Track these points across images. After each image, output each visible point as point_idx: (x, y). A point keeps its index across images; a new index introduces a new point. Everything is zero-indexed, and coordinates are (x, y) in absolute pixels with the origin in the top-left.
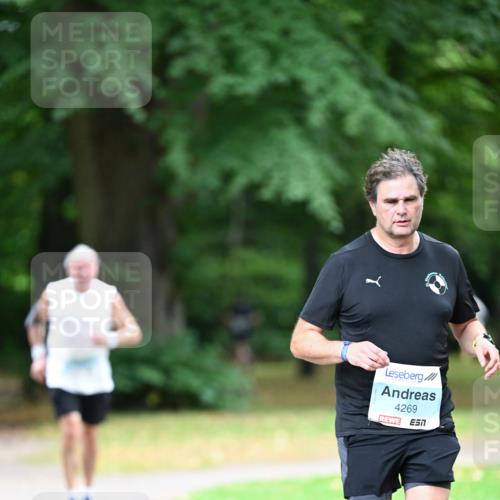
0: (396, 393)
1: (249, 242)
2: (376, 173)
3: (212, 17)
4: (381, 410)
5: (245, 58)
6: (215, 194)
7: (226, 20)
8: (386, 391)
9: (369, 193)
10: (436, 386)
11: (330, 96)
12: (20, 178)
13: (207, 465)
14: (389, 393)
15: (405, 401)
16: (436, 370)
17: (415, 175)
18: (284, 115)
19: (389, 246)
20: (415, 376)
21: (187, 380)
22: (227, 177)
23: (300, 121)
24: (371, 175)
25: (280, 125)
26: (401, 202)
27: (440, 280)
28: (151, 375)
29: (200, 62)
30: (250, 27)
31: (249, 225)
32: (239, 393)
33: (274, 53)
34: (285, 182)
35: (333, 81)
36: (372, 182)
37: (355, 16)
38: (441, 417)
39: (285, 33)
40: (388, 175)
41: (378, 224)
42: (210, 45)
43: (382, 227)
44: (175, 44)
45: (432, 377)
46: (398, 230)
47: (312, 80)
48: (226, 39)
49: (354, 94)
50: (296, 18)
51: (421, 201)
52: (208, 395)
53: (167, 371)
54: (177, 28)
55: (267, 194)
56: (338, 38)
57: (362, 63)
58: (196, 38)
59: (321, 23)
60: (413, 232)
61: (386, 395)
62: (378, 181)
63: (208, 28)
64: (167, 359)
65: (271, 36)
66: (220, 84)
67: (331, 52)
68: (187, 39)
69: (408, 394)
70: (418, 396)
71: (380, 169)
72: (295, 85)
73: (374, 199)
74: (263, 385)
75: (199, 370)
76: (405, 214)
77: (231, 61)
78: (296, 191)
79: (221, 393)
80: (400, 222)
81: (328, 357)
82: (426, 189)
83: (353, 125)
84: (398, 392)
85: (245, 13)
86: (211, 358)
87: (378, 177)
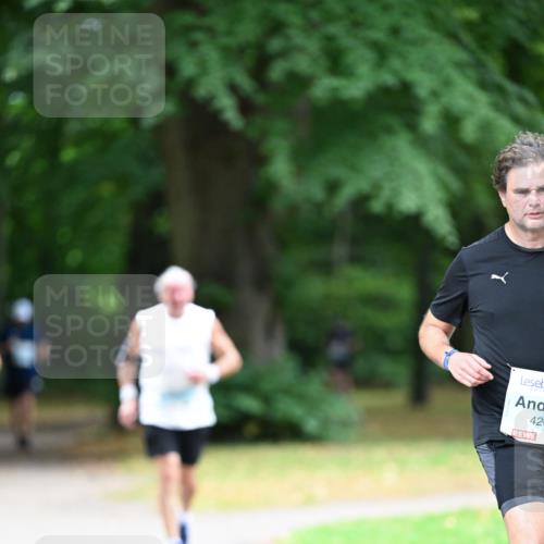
0: (532, 405)
1: (356, 259)
3: (315, 15)
5: (350, 58)
6: (319, 207)
7: (331, 18)
8: (520, 402)
9: (498, 182)
11: (445, 100)
12: (106, 189)
13: (310, 502)
14: (523, 404)
15: (542, 413)
18: (393, 121)
19: (520, 240)
21: (289, 408)
22: (333, 187)
23: (412, 127)
24: (500, 161)
25: (389, 130)
26: (533, 192)
28: (249, 404)
29: (302, 64)
30: (356, 25)
31: (355, 241)
32: (345, 424)
33: (381, 53)
34: (396, 193)
35: (447, 83)
36: (501, 170)
37: (471, 14)
39: (395, 31)
40: (518, 161)
42: (313, 45)
44: (275, 44)
46: (531, 223)
47: (423, 83)
48: (330, 39)
49: (470, 98)
50: (406, 14)
52: (311, 425)
53: (267, 399)
54: (276, 27)
55: (377, 206)
56: (453, 37)
57: (479, 65)
58: (298, 38)
59: (433, 21)
61: (520, 407)
62: (508, 169)
63: (311, 27)
64: (266, 386)
65: (379, 35)
66: (324, 87)
67: (445, 52)
68: (288, 38)
71: (509, 155)
72: (406, 88)
73: (504, 188)
74: (371, 414)
75: (301, 398)
76: (538, 205)
77: (336, 62)
78: (408, 202)
79: (326, 422)
80: (533, 214)
83: (469, 131)
84: (534, 403)
85: (351, 10)
86: (315, 384)
87: (507, 164)
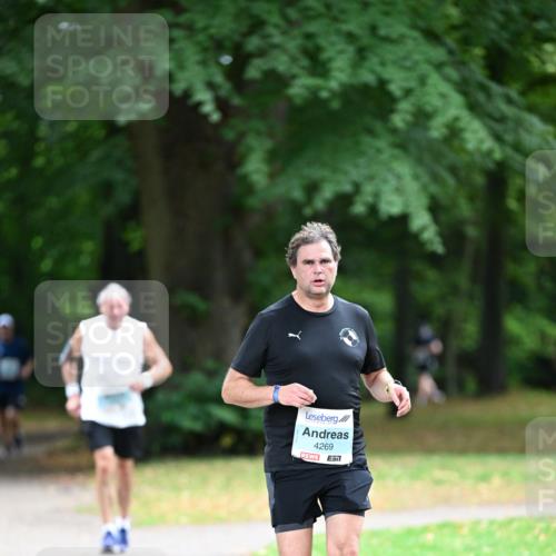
0: (315, 433)
2: (297, 240)
3: (293, 13)
4: (302, 448)
7: (310, 17)
8: (306, 431)
10: (349, 426)
14: (309, 434)
15: (323, 441)
16: (350, 412)
17: (330, 242)
19: (308, 305)
20: (332, 418)
22: (312, 189)
25: (371, 132)
26: (317, 263)
27: (353, 334)
29: (281, 63)
33: (362, 54)
34: (377, 195)
35: (423, 81)
38: (354, 455)
39: (373, 29)
40: (306, 241)
41: (298, 287)
42: (293, 45)
43: (301, 288)
44: (253, 43)
45: (345, 419)
46: (316, 290)
50: (387, 14)
51: (334, 265)
54: (257, 25)
57: (460, 64)
58: (277, 37)
60: (327, 293)
61: (306, 435)
62: (298, 246)
63: (289, 25)
66: (299, 88)
69: (325, 434)
70: (333, 435)
73: (294, 263)
76: (320, 273)
77: (316, 63)
78: (391, 206)
80: (316, 281)
81: (258, 400)
82: (339, 257)
84: (317, 432)
85: (329, 7)
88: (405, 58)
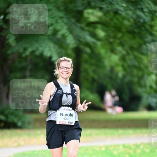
13: (19, 145)
32: (29, 123)
52: (19, 124)
53: (6, 116)
64: (6, 112)
75: (16, 116)
79: (23, 123)
88: (52, 15)
